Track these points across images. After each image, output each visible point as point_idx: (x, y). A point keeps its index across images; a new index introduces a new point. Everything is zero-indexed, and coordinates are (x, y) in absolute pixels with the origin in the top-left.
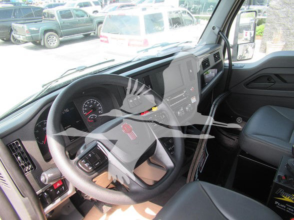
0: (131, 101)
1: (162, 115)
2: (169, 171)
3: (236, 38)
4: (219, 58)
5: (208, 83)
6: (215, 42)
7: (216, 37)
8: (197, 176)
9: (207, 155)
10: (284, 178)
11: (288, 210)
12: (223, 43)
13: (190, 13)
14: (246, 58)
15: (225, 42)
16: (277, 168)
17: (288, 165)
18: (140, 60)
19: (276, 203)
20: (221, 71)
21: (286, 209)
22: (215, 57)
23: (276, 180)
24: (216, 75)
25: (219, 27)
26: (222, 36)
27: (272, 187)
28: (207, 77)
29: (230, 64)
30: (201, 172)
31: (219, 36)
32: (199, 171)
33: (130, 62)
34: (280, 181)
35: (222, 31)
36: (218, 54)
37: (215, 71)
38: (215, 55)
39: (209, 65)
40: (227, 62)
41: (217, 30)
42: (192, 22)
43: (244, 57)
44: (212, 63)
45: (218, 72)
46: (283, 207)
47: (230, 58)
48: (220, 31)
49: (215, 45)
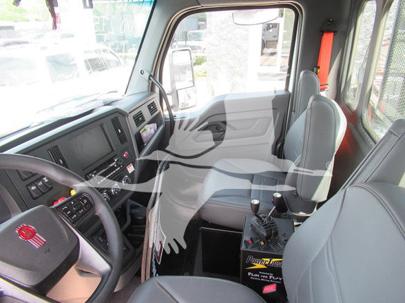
0: (33, 188)
1: (82, 200)
2: (104, 277)
3: (173, 82)
4: (155, 109)
5: (148, 142)
6: (147, 90)
7: (147, 83)
8: (154, 271)
9: (163, 238)
10: (250, 242)
11: (262, 278)
12: (157, 90)
13: (114, 52)
14: (189, 106)
15: (160, 89)
16: (242, 231)
17: (252, 225)
18: (42, 123)
19: (249, 274)
20: (161, 125)
21: (260, 277)
22: (149, 108)
23: (243, 248)
24: (155, 132)
25: (148, 71)
26: (154, 81)
27: (241, 256)
28: (144, 135)
29: (171, 115)
30: (159, 263)
31: (151, 82)
32: (156, 264)
33: (28, 128)
34: (247, 247)
35: (152, 76)
36: (153, 104)
37: (154, 126)
38: (149, 107)
39: (143, 120)
40: (166, 113)
41: (146, 75)
42: (118, 63)
43: (187, 104)
44: (148, 116)
45: (158, 127)
46: (257, 277)
47: (169, 108)
48: (151, 76)
49: (147, 93)
